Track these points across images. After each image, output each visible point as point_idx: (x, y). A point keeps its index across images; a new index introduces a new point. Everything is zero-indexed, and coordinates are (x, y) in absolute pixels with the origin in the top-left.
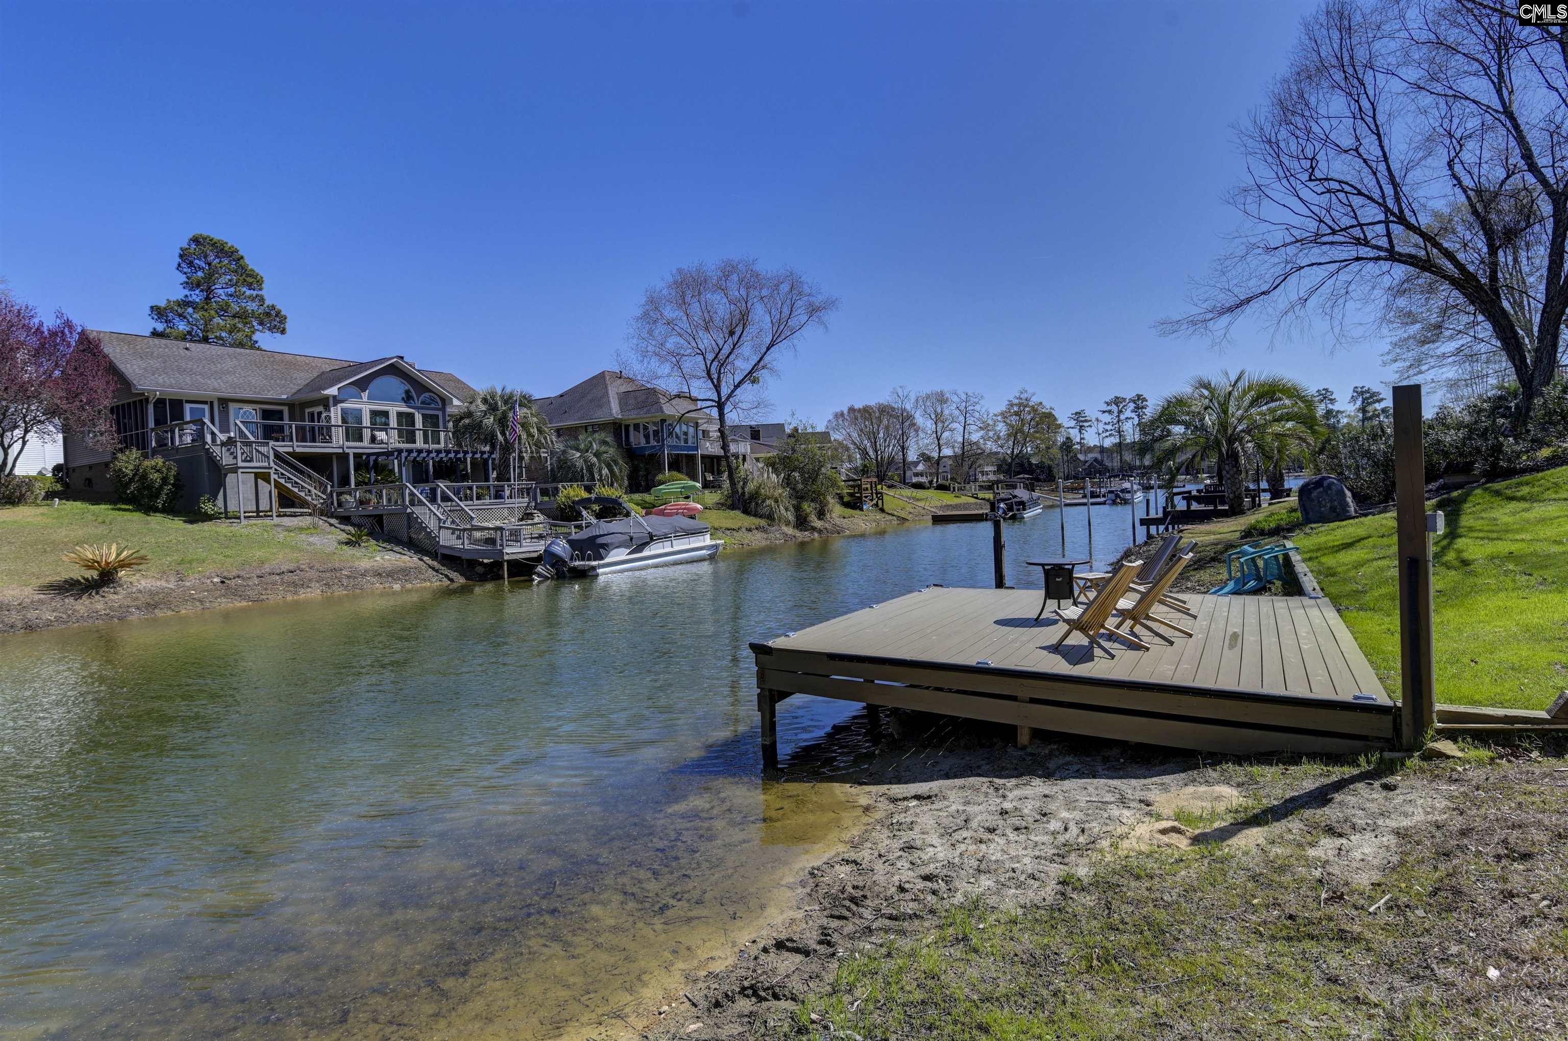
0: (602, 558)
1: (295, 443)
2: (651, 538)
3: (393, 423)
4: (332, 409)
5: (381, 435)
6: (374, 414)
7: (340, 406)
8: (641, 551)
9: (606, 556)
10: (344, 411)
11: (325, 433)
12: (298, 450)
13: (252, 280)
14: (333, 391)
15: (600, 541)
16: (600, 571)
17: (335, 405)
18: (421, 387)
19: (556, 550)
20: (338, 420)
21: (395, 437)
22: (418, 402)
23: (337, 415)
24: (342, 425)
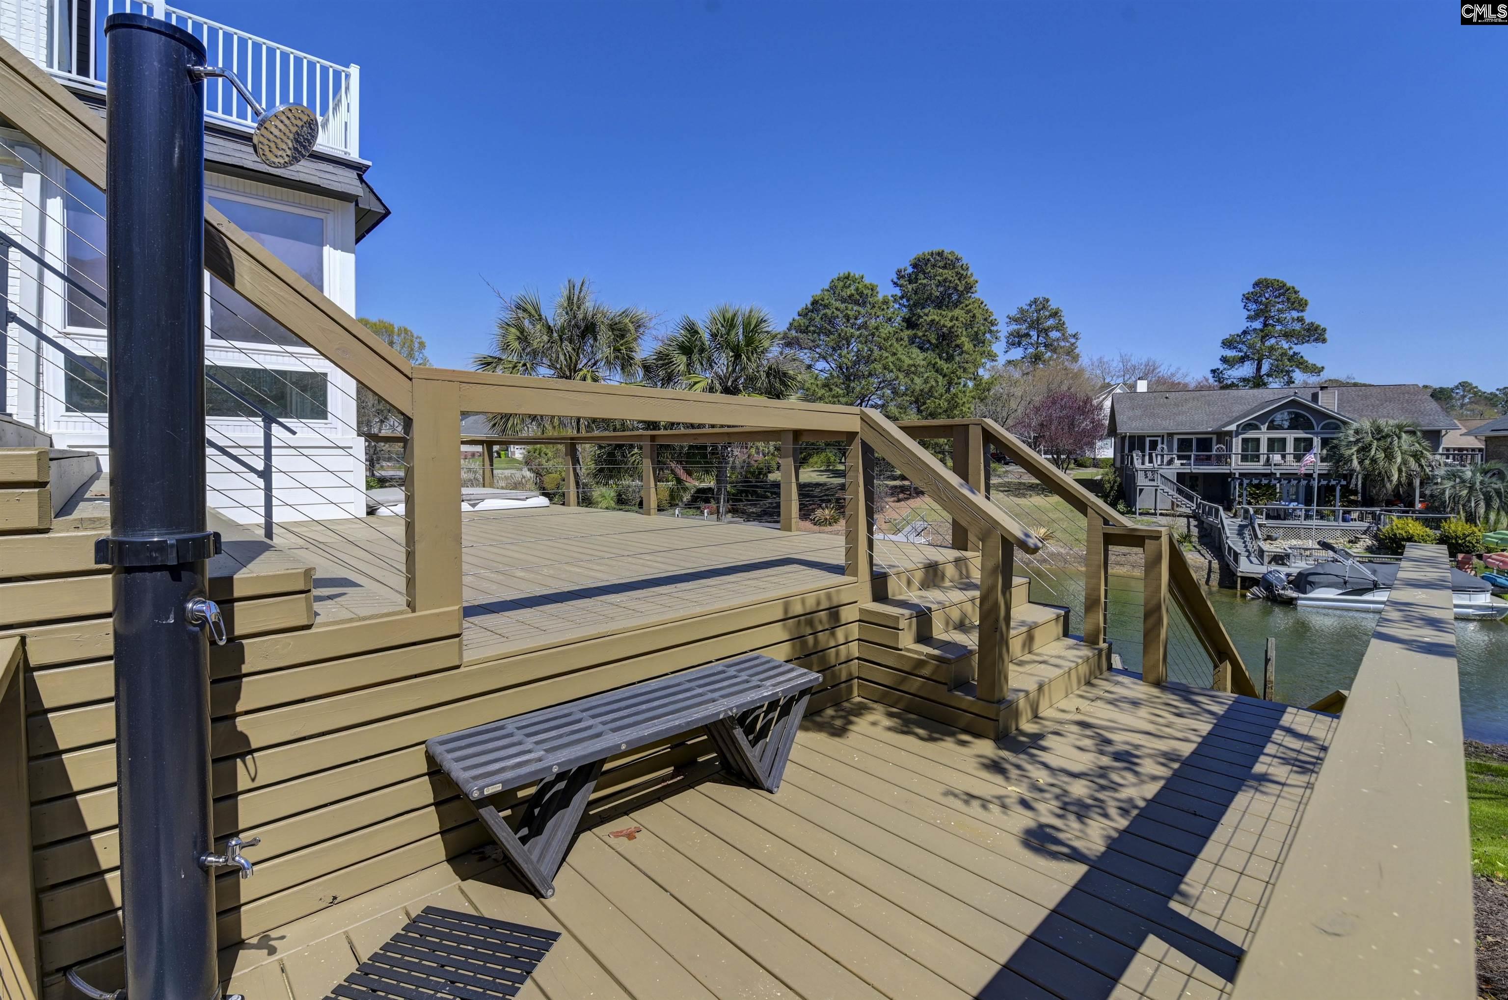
0: (1305, 592)
1: (1192, 467)
2: (1375, 586)
3: (1290, 448)
4: (1234, 440)
5: (1277, 458)
6: (1271, 441)
7: (1240, 437)
8: (1361, 595)
9: (1310, 592)
10: (1245, 441)
12: (1194, 471)
13: (1301, 305)
14: (1233, 427)
15: (1311, 578)
16: (1299, 602)
17: (1237, 436)
18: (1323, 415)
19: (1271, 577)
20: (1237, 448)
21: (1290, 458)
22: (1317, 429)
23: (1237, 444)
24: (1240, 452)
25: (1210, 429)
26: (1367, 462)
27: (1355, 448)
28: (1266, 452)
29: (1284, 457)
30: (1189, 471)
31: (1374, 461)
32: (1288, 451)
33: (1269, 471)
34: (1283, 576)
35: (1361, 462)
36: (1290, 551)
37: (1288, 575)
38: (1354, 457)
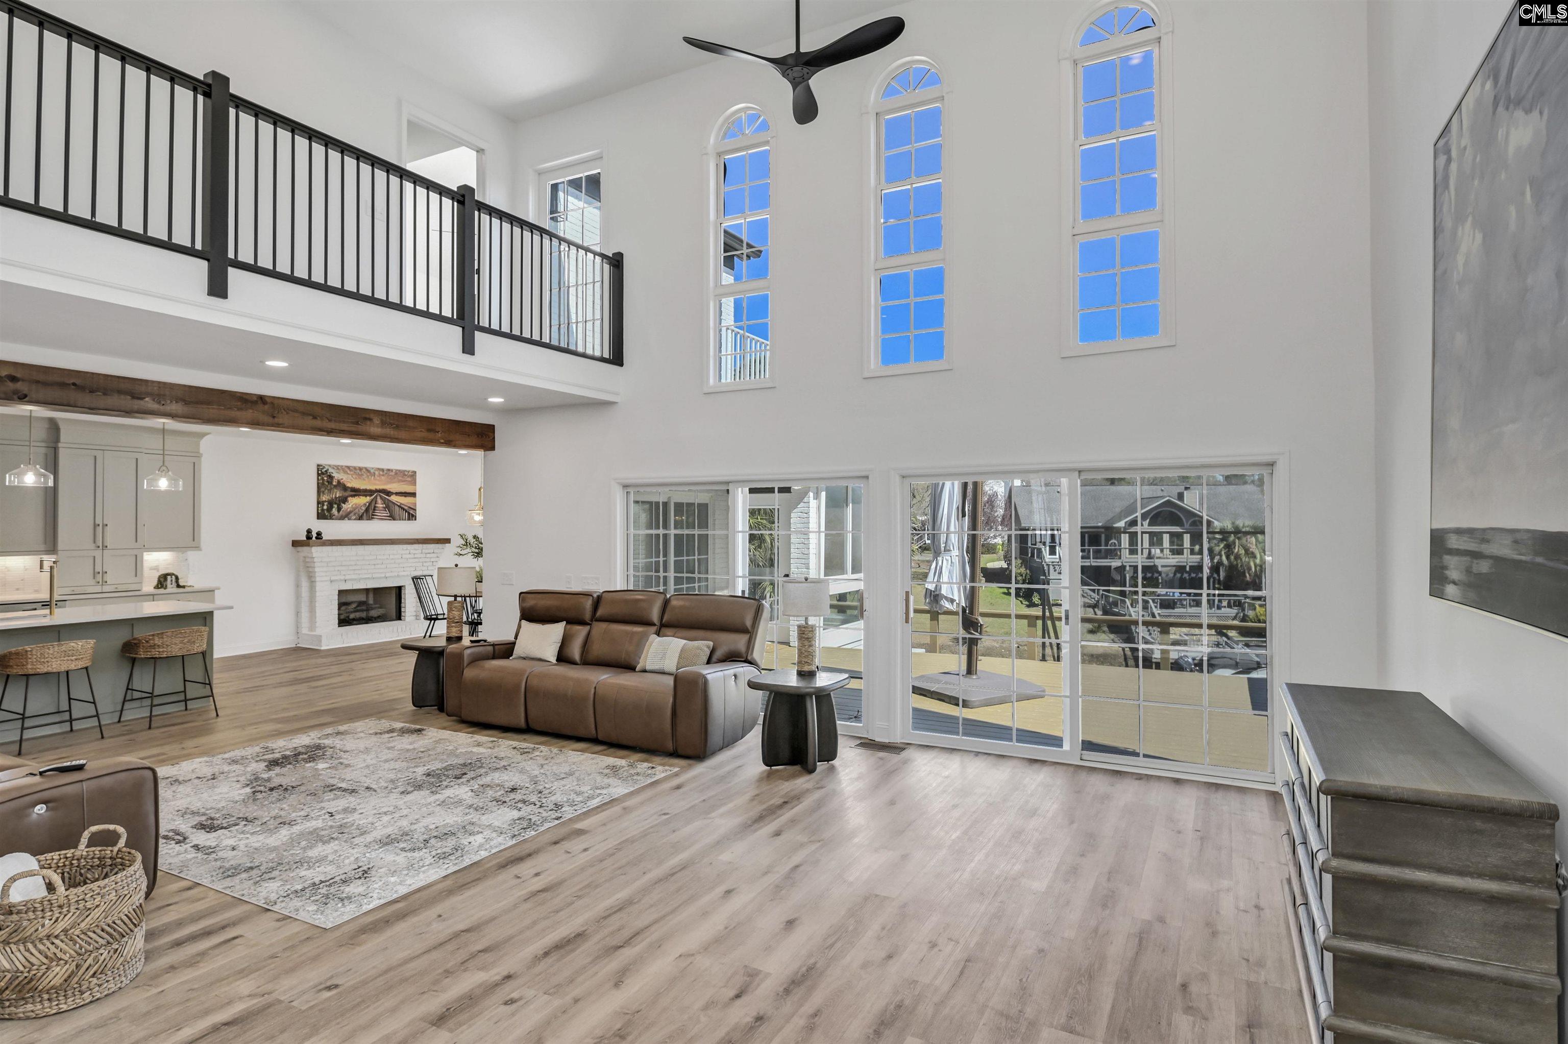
1: (1092, 560)
3: (1166, 541)
4: (1122, 535)
5: (1156, 551)
7: (1127, 532)
11: (1113, 553)
12: (1095, 564)
14: (1121, 524)
17: (1124, 532)
18: (1190, 514)
19: (1181, 661)
20: (1125, 543)
21: (1167, 552)
22: (1187, 526)
23: (1125, 539)
24: (1127, 546)
25: (1100, 524)
26: (1232, 557)
27: (1222, 546)
28: (1148, 547)
29: (1162, 551)
30: (1089, 564)
31: (1237, 557)
32: (1165, 546)
33: (1152, 564)
34: (1190, 660)
35: (1228, 557)
36: (1186, 638)
37: (1194, 659)
38: (1223, 553)
